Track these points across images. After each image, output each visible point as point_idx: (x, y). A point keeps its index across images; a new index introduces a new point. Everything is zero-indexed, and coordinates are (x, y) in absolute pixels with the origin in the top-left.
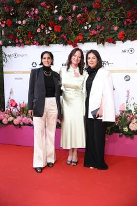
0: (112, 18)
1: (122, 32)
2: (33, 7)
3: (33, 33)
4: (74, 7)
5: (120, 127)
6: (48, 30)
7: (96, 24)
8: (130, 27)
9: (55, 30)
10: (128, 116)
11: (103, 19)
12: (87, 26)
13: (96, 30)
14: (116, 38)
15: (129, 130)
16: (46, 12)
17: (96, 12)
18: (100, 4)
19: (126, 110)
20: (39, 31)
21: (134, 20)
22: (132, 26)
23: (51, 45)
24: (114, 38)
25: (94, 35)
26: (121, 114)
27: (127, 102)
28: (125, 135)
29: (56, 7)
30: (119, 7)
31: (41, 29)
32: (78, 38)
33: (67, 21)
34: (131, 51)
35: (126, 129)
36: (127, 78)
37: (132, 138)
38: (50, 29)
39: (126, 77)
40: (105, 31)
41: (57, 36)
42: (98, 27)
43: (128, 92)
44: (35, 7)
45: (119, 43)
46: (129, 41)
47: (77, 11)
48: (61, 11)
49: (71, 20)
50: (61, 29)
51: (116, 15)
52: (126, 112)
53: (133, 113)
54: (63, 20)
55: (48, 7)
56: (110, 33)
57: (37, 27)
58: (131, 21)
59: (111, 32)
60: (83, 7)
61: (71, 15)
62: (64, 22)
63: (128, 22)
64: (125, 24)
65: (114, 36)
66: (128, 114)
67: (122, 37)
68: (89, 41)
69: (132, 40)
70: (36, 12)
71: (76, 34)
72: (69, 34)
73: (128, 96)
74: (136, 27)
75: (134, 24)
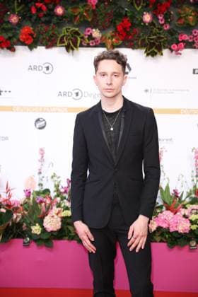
1: (28, 28)
5: (25, 225)
8: (43, 19)
10: (41, 202)
14: (15, 40)
15: (44, 230)
19: (38, 189)
21: (51, 6)
22: (47, 19)
24: (10, 38)
26: (28, 197)
27: (40, 173)
28: (35, 241)
34: (48, 68)
35: (36, 229)
36: (41, 124)
37: (50, 247)
39: (38, 120)
43: (42, 152)
45: (21, 50)
46: (43, 48)
52: (38, 193)
53: (53, 194)
56: (3, 29)
58: (44, 7)
59: (5, 26)
63: (39, 10)
64: (34, 11)
65: (10, 35)
66: (41, 198)
67: (28, 39)
69: (48, 47)
73: (42, 160)
74: (55, 20)
75: (51, 13)
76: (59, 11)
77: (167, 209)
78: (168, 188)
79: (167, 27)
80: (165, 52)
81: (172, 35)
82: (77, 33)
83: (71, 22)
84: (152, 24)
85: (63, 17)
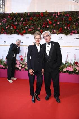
0: (38, 25)
2: (4, 18)
3: (4, 29)
4: (22, 19)
6: (11, 28)
7: (31, 27)
8: (44, 28)
9: (14, 28)
11: (34, 24)
12: (27, 27)
13: (31, 29)
16: (10, 20)
17: (31, 22)
18: (33, 18)
20: (7, 28)
23: (12, 34)
25: (30, 31)
29: (14, 18)
30: (40, 20)
31: (8, 27)
32: (23, 32)
33: (19, 25)
38: (12, 27)
40: (35, 29)
41: (15, 30)
42: (32, 28)
44: (6, 18)
47: (23, 21)
48: (17, 20)
49: (21, 24)
50: (17, 28)
51: (39, 23)
54: (17, 24)
55: (11, 18)
57: (6, 26)
60: (26, 19)
61: (20, 22)
62: (18, 25)
64: (43, 27)
68: (28, 33)
70: (6, 20)
71: (23, 30)
72: (20, 30)
74: (47, 28)
75: (46, 27)
76: (48, 27)
77: (69, 66)
78: (69, 62)
79: (70, 29)
80: (69, 34)
81: (70, 31)
82: (51, 31)
83: (50, 29)
84: (66, 29)
85: (48, 28)
